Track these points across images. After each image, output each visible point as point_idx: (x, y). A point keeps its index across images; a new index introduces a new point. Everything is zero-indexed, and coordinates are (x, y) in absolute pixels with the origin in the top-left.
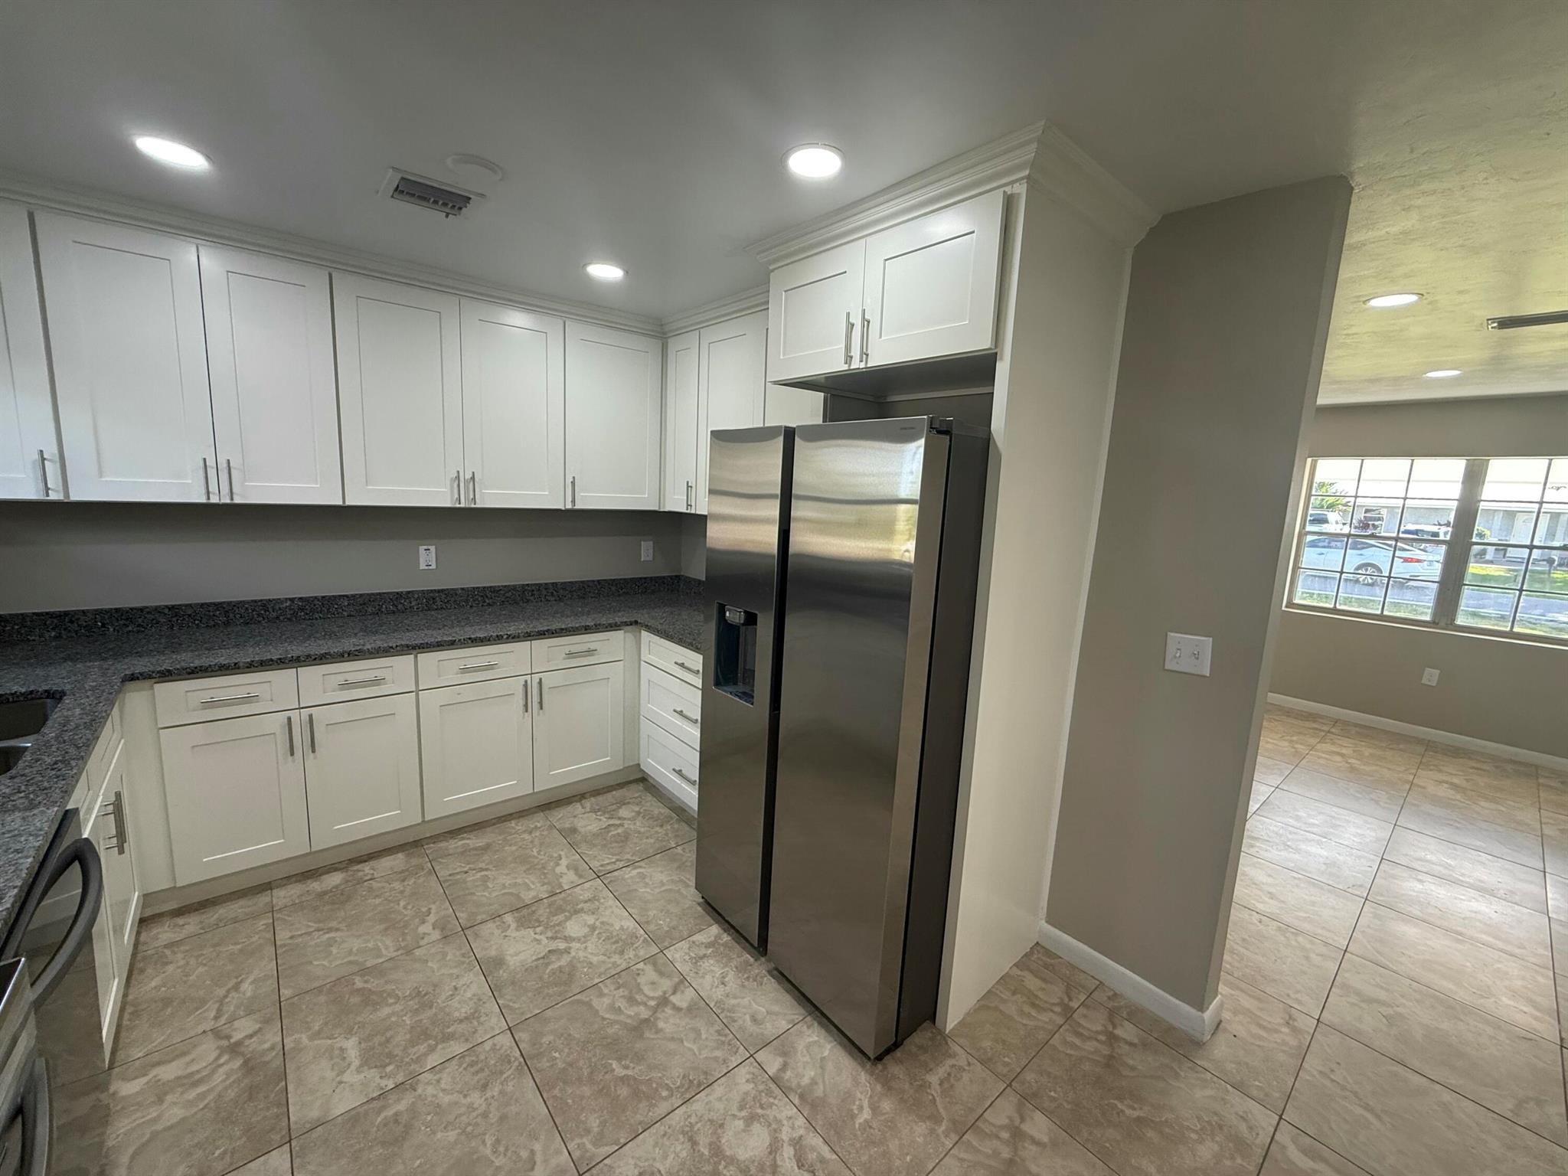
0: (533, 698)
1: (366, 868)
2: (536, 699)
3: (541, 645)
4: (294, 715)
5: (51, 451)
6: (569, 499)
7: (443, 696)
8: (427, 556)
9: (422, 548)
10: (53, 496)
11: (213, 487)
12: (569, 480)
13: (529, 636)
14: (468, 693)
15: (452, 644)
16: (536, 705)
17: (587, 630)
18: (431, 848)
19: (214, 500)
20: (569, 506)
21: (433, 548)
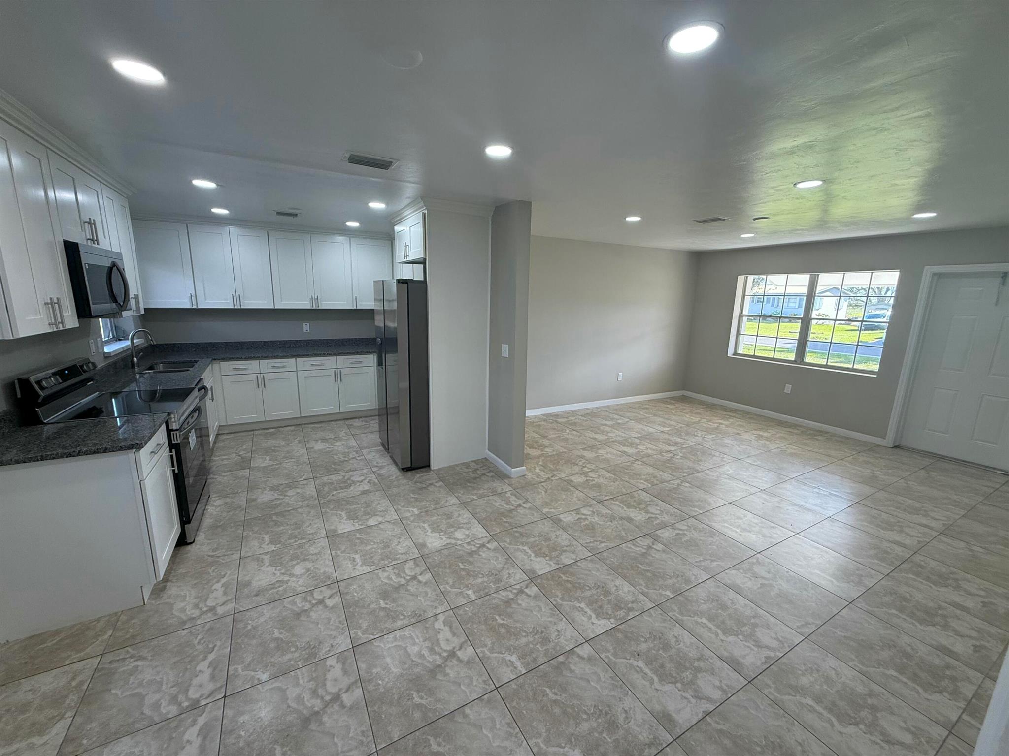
0: (338, 377)
1: (283, 429)
2: (339, 378)
3: (340, 358)
4: (259, 375)
5: (193, 294)
6: (355, 305)
7: (306, 373)
8: (306, 327)
9: (304, 324)
10: (194, 307)
11: (235, 304)
12: (354, 298)
13: (335, 355)
14: (314, 373)
15: (307, 356)
16: (339, 380)
17: (357, 353)
18: (302, 426)
19: (236, 307)
20: (355, 308)
21: (308, 324)
